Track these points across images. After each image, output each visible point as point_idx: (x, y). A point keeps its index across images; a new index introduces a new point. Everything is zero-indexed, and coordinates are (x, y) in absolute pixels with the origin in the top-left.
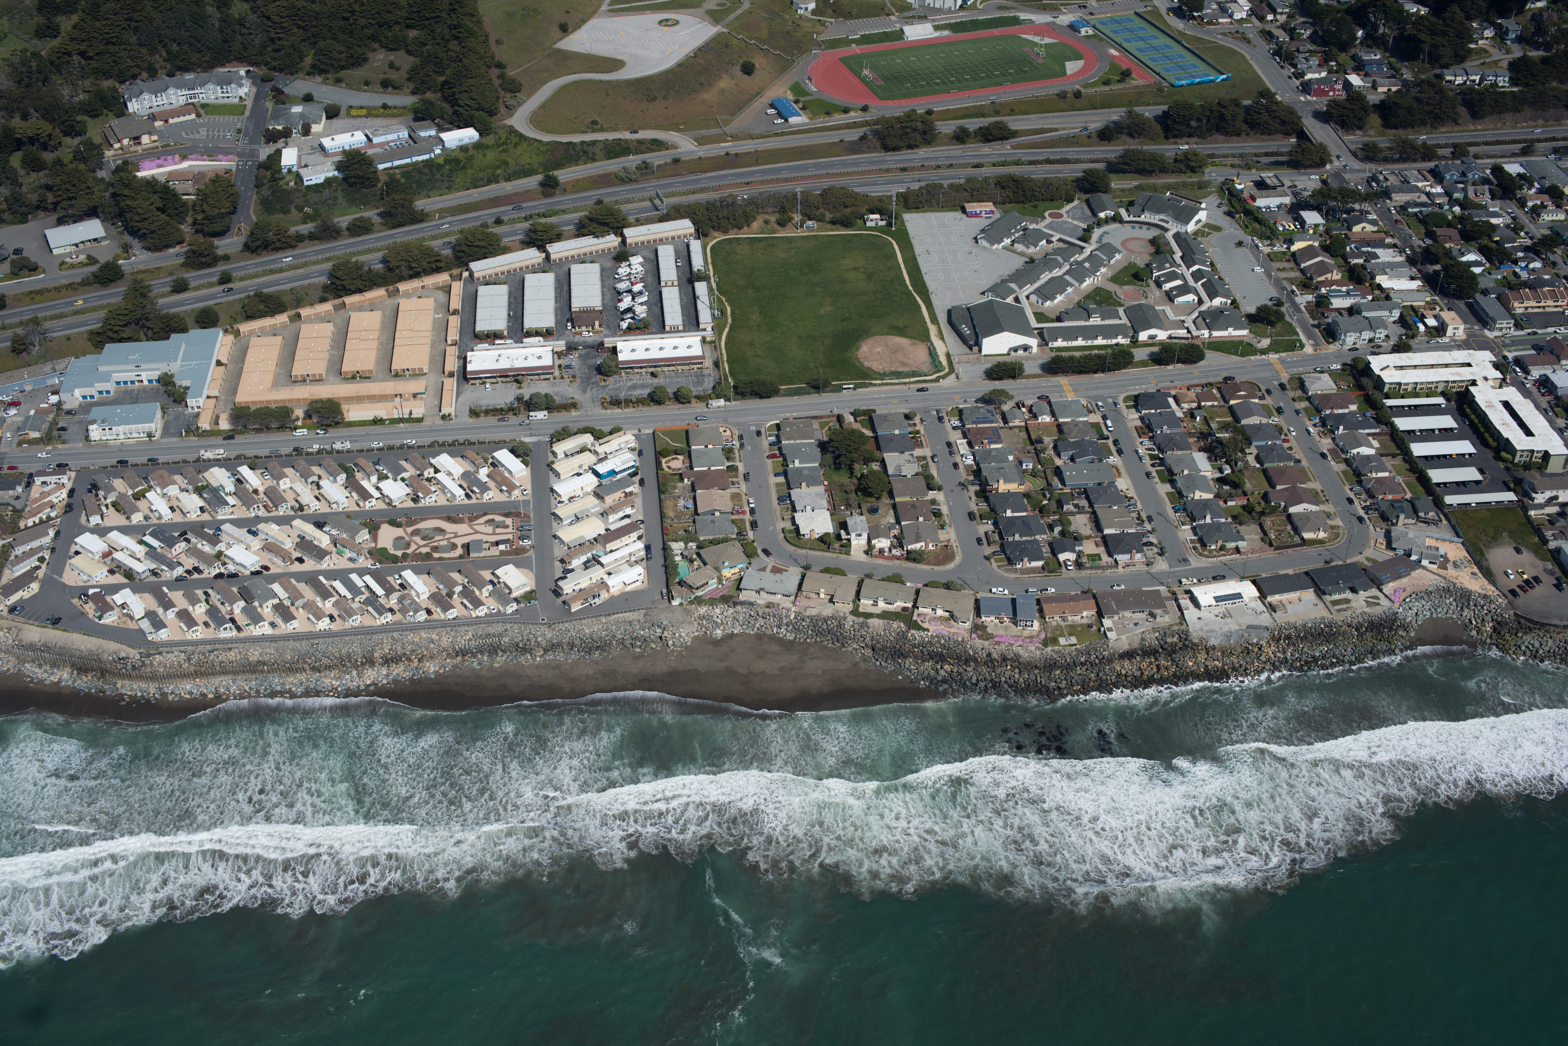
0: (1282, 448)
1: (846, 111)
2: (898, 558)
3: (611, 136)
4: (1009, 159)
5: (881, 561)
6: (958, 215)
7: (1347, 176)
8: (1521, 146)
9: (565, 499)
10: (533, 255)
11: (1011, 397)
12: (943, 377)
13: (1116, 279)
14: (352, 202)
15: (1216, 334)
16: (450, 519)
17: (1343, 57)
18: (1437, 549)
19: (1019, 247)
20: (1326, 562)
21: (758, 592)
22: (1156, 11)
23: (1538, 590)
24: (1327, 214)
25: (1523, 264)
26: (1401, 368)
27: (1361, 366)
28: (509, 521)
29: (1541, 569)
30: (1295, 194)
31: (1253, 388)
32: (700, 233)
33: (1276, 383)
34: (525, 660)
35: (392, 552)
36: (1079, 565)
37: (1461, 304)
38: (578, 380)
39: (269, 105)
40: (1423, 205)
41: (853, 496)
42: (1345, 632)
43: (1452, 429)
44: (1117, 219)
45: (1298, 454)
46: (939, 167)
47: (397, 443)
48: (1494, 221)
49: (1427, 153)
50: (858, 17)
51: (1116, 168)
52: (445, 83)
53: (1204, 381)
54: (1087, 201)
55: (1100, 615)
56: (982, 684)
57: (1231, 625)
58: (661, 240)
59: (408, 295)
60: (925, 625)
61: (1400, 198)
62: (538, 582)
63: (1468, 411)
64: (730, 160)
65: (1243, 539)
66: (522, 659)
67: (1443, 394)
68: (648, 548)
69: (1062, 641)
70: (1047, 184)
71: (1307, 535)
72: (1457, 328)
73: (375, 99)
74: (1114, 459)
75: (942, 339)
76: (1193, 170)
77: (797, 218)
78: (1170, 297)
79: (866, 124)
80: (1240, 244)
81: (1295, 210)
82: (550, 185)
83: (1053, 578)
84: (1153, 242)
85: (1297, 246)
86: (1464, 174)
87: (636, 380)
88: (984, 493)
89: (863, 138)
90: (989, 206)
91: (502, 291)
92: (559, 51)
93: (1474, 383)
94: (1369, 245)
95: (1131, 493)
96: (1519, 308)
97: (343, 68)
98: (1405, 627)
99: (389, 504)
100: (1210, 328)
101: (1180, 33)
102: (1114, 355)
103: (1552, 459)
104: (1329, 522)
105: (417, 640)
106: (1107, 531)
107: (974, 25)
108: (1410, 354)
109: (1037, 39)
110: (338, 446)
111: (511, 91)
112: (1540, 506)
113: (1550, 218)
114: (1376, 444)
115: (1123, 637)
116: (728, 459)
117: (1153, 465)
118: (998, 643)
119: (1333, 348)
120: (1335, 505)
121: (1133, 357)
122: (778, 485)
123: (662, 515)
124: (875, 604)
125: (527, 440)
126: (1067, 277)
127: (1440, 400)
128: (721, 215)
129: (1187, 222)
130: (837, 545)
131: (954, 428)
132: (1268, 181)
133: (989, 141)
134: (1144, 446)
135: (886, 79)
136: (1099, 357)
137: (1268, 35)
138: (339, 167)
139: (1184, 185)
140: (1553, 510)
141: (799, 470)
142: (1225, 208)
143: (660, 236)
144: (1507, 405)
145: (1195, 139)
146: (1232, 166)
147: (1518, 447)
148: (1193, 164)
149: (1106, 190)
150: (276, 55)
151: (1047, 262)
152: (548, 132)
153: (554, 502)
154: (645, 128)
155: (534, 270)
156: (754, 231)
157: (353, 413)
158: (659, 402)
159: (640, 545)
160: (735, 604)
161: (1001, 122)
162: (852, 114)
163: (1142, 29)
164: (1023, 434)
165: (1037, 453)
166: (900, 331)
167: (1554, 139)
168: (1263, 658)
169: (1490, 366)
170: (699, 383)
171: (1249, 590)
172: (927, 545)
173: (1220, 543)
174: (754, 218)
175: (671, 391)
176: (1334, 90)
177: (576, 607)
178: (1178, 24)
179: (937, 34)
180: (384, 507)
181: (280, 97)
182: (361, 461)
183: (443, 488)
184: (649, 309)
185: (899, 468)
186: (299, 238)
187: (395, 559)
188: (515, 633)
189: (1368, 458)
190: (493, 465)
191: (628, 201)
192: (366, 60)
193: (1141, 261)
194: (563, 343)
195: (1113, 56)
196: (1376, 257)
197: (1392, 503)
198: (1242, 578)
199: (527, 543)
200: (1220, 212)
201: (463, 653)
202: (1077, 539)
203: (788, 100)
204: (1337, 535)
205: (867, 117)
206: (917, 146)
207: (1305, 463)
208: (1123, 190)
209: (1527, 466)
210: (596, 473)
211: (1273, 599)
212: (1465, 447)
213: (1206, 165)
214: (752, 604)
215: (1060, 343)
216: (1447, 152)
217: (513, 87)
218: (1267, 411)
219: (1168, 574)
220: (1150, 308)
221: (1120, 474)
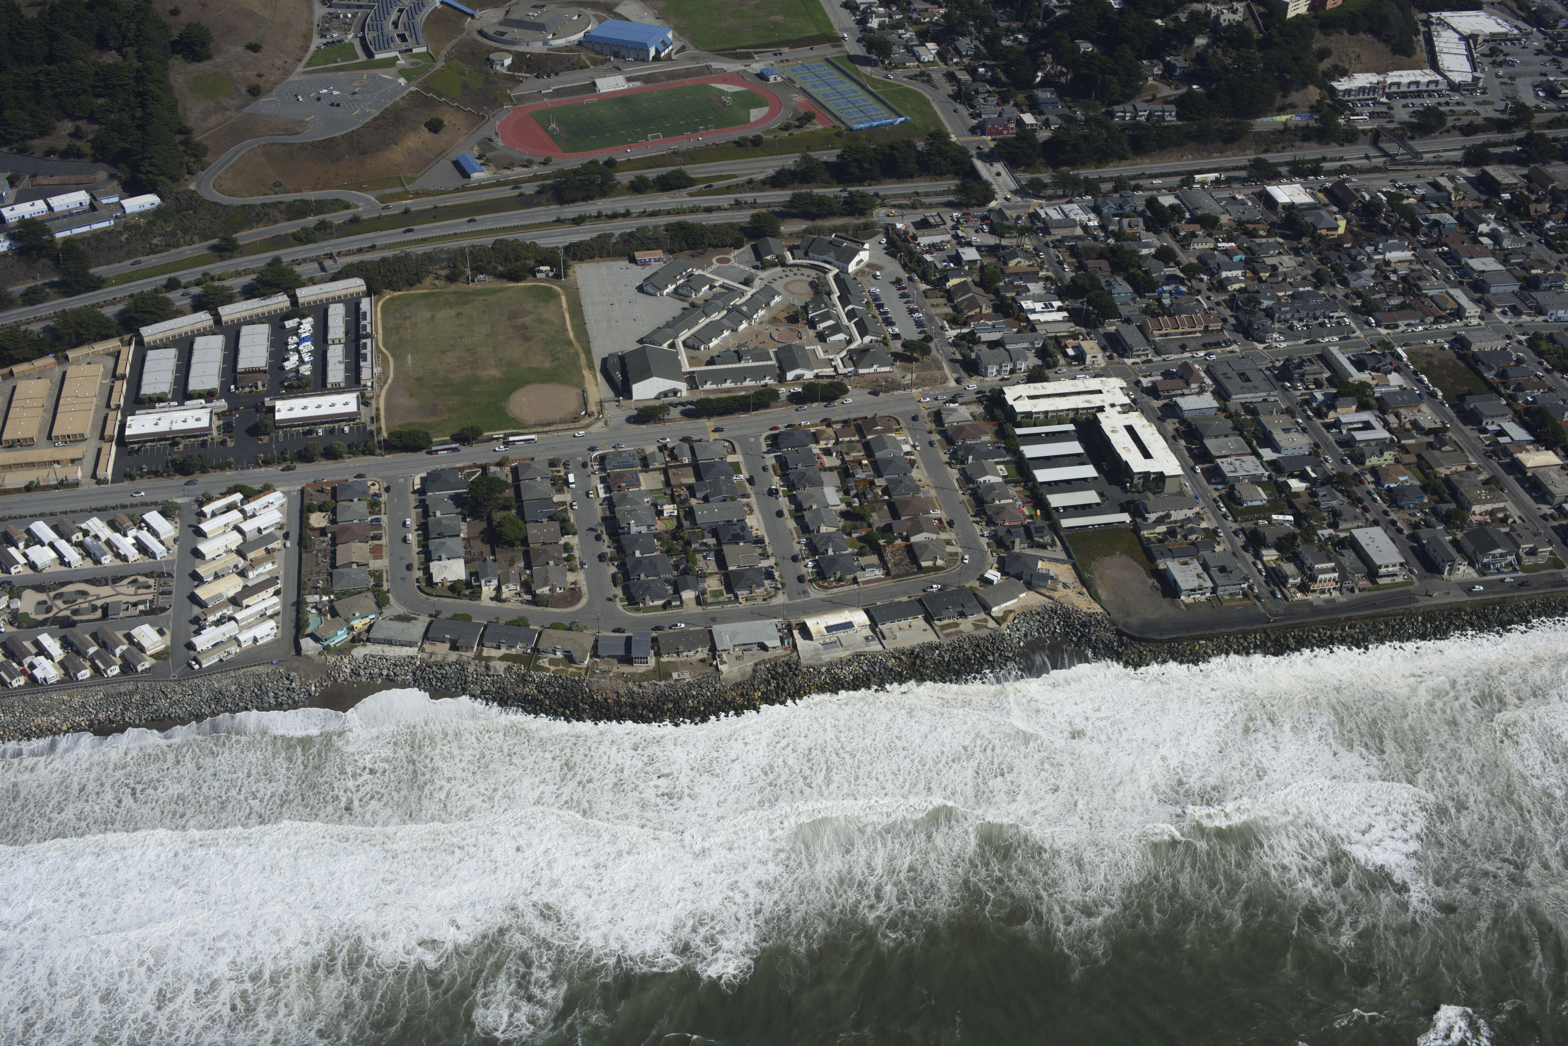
0: (911, 479)
1: (527, 164)
2: (524, 603)
3: (292, 197)
4: (685, 207)
5: (509, 606)
6: (627, 263)
7: (1008, 213)
9: (207, 557)
10: (203, 318)
12: (592, 424)
13: (774, 321)
14: (27, 270)
15: (862, 371)
17: (1021, 97)
19: (683, 293)
22: (846, 57)
26: (1034, 397)
27: (997, 397)
28: (151, 582)
29: (1147, 586)
31: (891, 423)
32: (373, 290)
35: (33, 616)
36: (700, 601)
37: (1100, 333)
40: (1079, 238)
43: (1078, 455)
44: (781, 262)
48: (1144, 251)
49: (1091, 187)
50: (552, 71)
51: (788, 212)
53: (845, 417)
54: (755, 246)
55: (715, 649)
57: (839, 653)
58: (333, 299)
59: (76, 362)
60: (544, 666)
61: (1057, 232)
62: (171, 641)
63: (1094, 436)
64: (409, 217)
65: (862, 570)
67: (1073, 421)
68: (284, 602)
69: (675, 675)
70: (716, 230)
71: (924, 563)
72: (1095, 355)
74: (749, 497)
75: (595, 386)
76: (861, 212)
77: (468, 272)
78: (823, 337)
79: (546, 177)
80: (898, 282)
82: (226, 248)
84: (814, 284)
85: (952, 282)
86: (1121, 207)
88: (616, 536)
89: (541, 191)
90: (659, 254)
91: (171, 354)
92: (248, 114)
93: (1101, 409)
94: (1021, 279)
95: (761, 531)
96: (1158, 335)
97: (28, 138)
98: (1012, 648)
99: (35, 570)
100: (856, 365)
101: (867, 77)
102: (759, 396)
103: (1167, 480)
104: (947, 550)
105: (48, 701)
106: (730, 568)
107: (668, 76)
108: (1045, 384)
109: (725, 88)
111: (195, 156)
112: (1152, 526)
113: (1200, 247)
114: (1003, 471)
115: (736, 670)
116: (373, 512)
119: (975, 381)
120: (957, 532)
121: (777, 396)
123: (301, 570)
124: (498, 648)
125: (178, 500)
126: (724, 321)
127: (1071, 427)
129: (847, 262)
130: (468, 592)
131: (597, 473)
132: (931, 220)
133: (667, 189)
134: (778, 484)
135: (572, 131)
136: (744, 398)
137: (951, 77)
138: (14, 240)
139: (851, 227)
140: (1165, 528)
141: (440, 520)
142: (887, 248)
143: (331, 295)
144: (1130, 429)
146: (900, 206)
147: (1136, 470)
148: (859, 206)
149: (775, 234)
151: (707, 307)
152: (232, 194)
153: (197, 562)
154: (327, 187)
155: (203, 333)
156: (426, 286)
157: (9, 481)
158: (309, 459)
159: (275, 600)
161: (680, 171)
162: (535, 168)
163: (830, 74)
164: (663, 477)
165: (674, 494)
166: (557, 380)
169: (1119, 392)
171: (860, 618)
172: (554, 589)
173: (838, 575)
174: (427, 274)
175: (322, 447)
176: (1007, 129)
177: (206, 663)
179: (629, 85)
180: (31, 572)
182: (11, 528)
184: (314, 367)
187: (34, 624)
188: (146, 691)
189: (992, 486)
191: (301, 262)
192: (52, 129)
193: (799, 302)
194: (224, 403)
195: (797, 102)
196: (1027, 290)
197: (1009, 529)
198: (856, 607)
200: (882, 252)
202: (701, 576)
203: (471, 157)
204: (955, 562)
205: (548, 170)
206: (594, 197)
207: (933, 493)
208: (790, 234)
209: (1143, 488)
210: (241, 531)
211: (885, 627)
212: (1088, 471)
213: (874, 206)
215: (710, 386)
216: (1111, 185)
217: (198, 153)
220: (802, 347)
221: (751, 511)
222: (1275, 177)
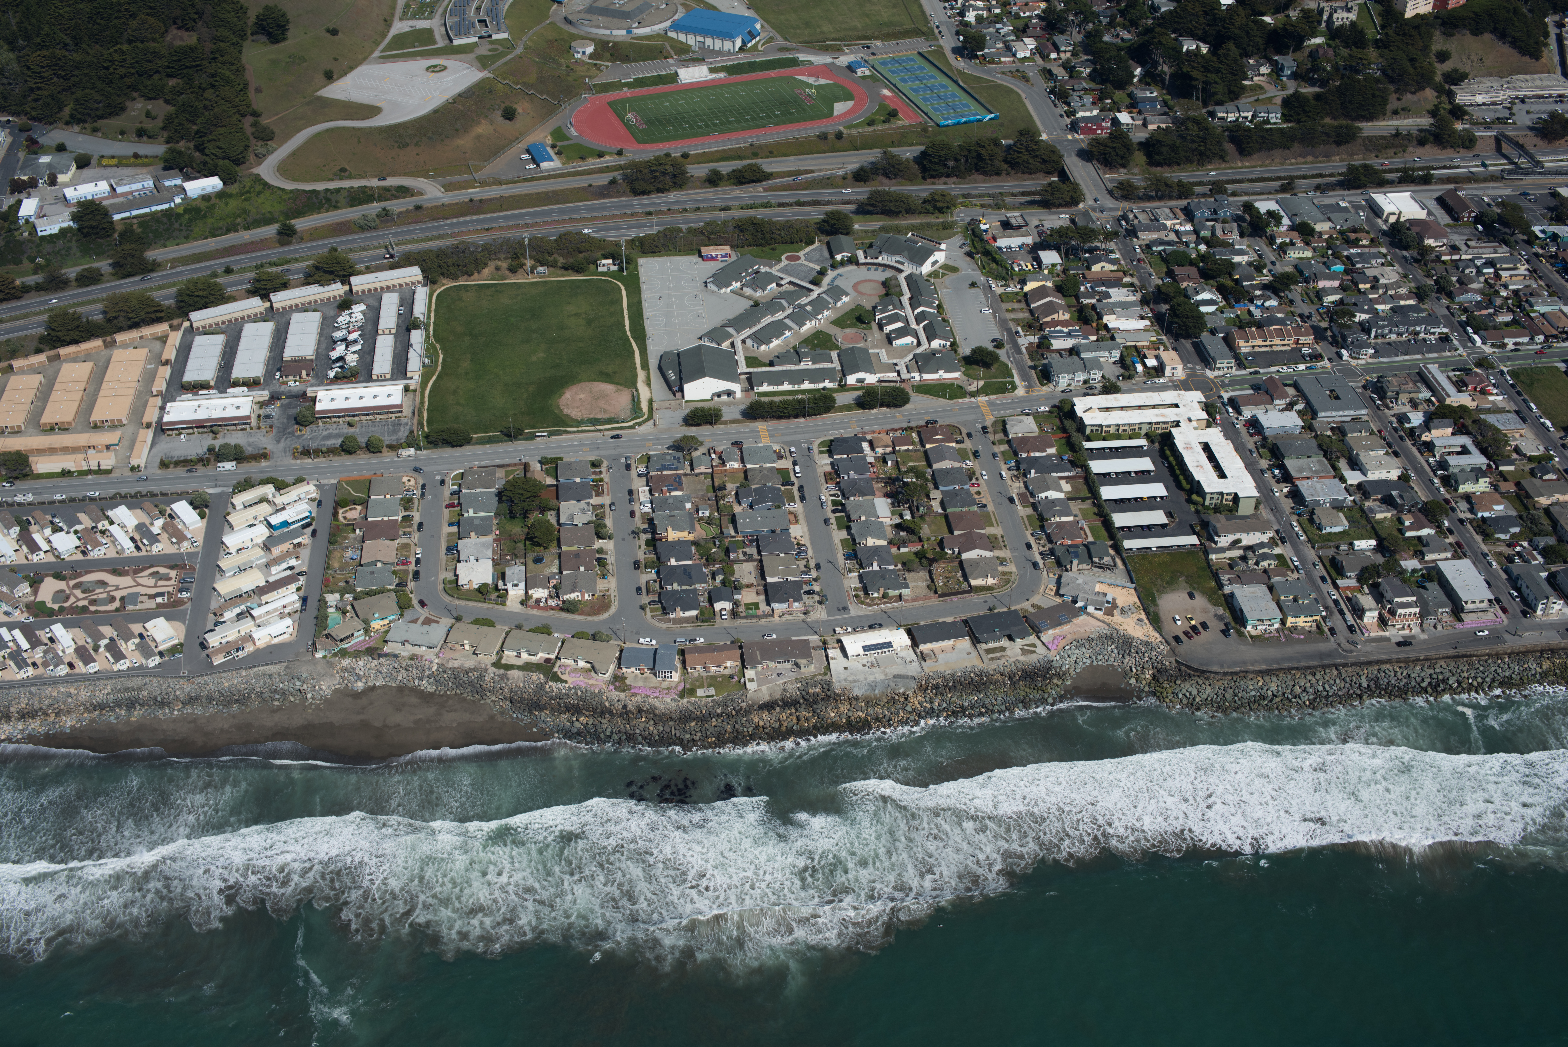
0: (968, 491)
1: (601, 155)
2: (552, 608)
3: (356, 183)
4: (758, 202)
5: (535, 612)
6: (695, 258)
7: (1095, 215)
8: (1280, 183)
9: (233, 550)
10: (255, 305)
11: (702, 444)
12: (640, 424)
13: (839, 322)
14: (86, 252)
15: (926, 376)
16: (116, 572)
17: (1119, 95)
18: (1105, 595)
19: (748, 291)
20: (990, 609)
21: (403, 644)
22: (940, 52)
23: (1204, 635)
24: (1068, 253)
25: (1259, 303)
26: (1107, 409)
27: (1067, 408)
28: (173, 573)
29: (1211, 615)
30: (1040, 234)
31: (952, 432)
32: (430, 280)
33: (979, 426)
34: (163, 714)
35: (49, 605)
36: (734, 614)
37: (1187, 344)
38: (275, 430)
39: (21, 155)
40: (1169, 243)
41: (520, 546)
42: (997, 681)
43: (1148, 472)
44: (853, 261)
45: (986, 498)
46: (685, 210)
47: (79, 495)
48: (1237, 259)
49: (1184, 191)
50: (635, 60)
51: (864, 210)
52: (197, 132)
53: (905, 425)
54: (828, 244)
55: (744, 666)
56: (616, 737)
57: (878, 675)
58: (388, 288)
59: (125, 346)
60: (563, 677)
61: (1146, 237)
62: (188, 635)
63: (1168, 452)
64: (474, 207)
65: (907, 587)
66: (160, 713)
67: (1147, 436)
68: (304, 600)
69: (700, 692)
70: (788, 226)
71: (974, 582)
72: (1175, 367)
73: (125, 148)
74: (796, 506)
75: (649, 385)
76: (941, 210)
77: (529, 263)
78: (889, 339)
79: (619, 168)
80: (973, 285)
81: (1033, 251)
82: (287, 234)
83: (706, 628)
84: (885, 284)
85: (1030, 286)
86: (1215, 212)
87: (332, 429)
88: (653, 543)
89: (613, 182)
90: (726, 249)
91: (219, 340)
92: (320, 98)
93: (1177, 424)
94: (1104, 285)
95: (805, 541)
96: (1244, 347)
97: (101, 117)
98: (1061, 675)
99: (58, 557)
100: (920, 371)
101: (960, 72)
102: (815, 400)
103: (1241, 502)
104: (1000, 568)
105: (55, 694)
106: (770, 580)
107: (752, 67)
108: (1118, 396)
109: (811, 80)
110: (20, 498)
111: (263, 139)
112: (1223, 550)
113: (1297, 255)
114: (1066, 487)
115: (764, 688)
116: (406, 509)
117: (834, 511)
118: (634, 695)
119: (1046, 389)
120: (1013, 550)
121: (834, 401)
122: (450, 535)
123: (328, 567)
124: (519, 656)
125: (211, 491)
126: (787, 321)
127: (1143, 442)
128: (450, 261)
129: (921, 263)
130: (494, 596)
131: (640, 476)
132: (1013, 222)
133: (742, 183)
134: (827, 493)
135: (649, 122)
136: (800, 401)
137: (1048, 74)
138: (75, 218)
139: (929, 226)
140: (1236, 553)
141: (471, 519)
142: (967, 249)
143: (387, 284)
144: (1206, 448)
145: (954, 179)
146: (982, 206)
147: (1207, 490)
148: (939, 204)
149: (848, 232)
150: (34, 105)
151: (772, 306)
152: (294, 180)
153: (222, 553)
154: (394, 174)
155: (253, 319)
156: (484, 277)
157: (42, 465)
158: (349, 452)
159: (295, 597)
160: (380, 656)
161: (755, 165)
162: (607, 158)
163: (922, 68)
164: (708, 481)
165: (717, 499)
166: (607, 378)
167: (1320, 176)
168: (909, 708)
169: (1197, 406)
170: (395, 432)
171: (900, 639)
172: (583, 595)
173: (882, 591)
174: (486, 265)
175: (362, 440)
176: (1102, 128)
177: (218, 660)
178: (960, 63)
179: (712, 76)
180: (53, 559)
181: (34, 147)
182: (38, 514)
183: (114, 541)
184: (361, 357)
185: (571, 516)
186: (26, 289)
187: (51, 613)
188: (154, 687)
189: (1054, 502)
190: (171, 516)
191: (364, 249)
192: (123, 109)
193: (867, 305)
194: (266, 392)
195: (885, 97)
196: (1108, 296)
197: (1067, 548)
198: (899, 626)
199: (185, 595)
200: (961, 253)
201: (101, 707)
202: (737, 587)
203: (544, 146)
204: (1008, 581)
205: (622, 161)
206: (668, 190)
207: (990, 508)
208: (866, 232)
209: (1217, 509)
210: (270, 526)
211: (924, 647)
212: (1158, 490)
213: (954, 205)
214: (396, 656)
215: (765, 388)
216: (1206, 189)
217: (266, 136)
218: (962, 455)
219: (821, 622)
220: (865, 351)
221: (797, 521)
222: (1383, 184)
